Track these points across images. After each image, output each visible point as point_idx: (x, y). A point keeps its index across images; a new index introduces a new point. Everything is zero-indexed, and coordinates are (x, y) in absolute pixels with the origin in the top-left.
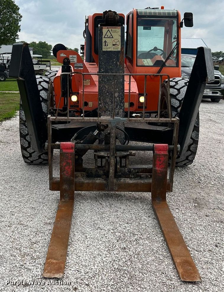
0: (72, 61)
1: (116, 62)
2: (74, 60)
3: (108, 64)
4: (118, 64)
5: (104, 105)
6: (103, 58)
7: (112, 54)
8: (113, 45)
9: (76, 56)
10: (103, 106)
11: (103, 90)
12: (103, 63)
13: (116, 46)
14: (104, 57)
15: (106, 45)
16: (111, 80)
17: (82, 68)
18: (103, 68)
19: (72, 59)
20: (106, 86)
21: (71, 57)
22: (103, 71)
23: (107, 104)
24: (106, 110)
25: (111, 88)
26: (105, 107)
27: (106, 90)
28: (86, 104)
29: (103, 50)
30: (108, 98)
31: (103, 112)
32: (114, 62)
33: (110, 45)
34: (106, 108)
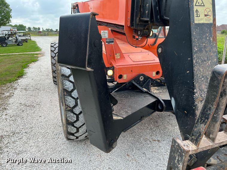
0: (103, 36)
1: (209, 38)
2: (105, 35)
3: (201, 40)
4: (211, 39)
5: (200, 93)
6: (195, 33)
7: (205, 28)
8: (206, 15)
9: (107, 31)
10: (198, 95)
11: (197, 75)
12: (196, 40)
13: (208, 16)
14: (197, 31)
15: (198, 16)
16: (205, 61)
17: (113, 43)
18: (196, 46)
19: (103, 34)
20: (200, 69)
21: (102, 33)
22: (197, 49)
23: (203, 92)
24: (202, 100)
25: (206, 71)
26: (201, 95)
27: (201, 74)
28: (121, 77)
29: (196, 22)
30: (203, 84)
31: (200, 102)
32: (208, 38)
33: (202, 16)
34: (202, 97)
